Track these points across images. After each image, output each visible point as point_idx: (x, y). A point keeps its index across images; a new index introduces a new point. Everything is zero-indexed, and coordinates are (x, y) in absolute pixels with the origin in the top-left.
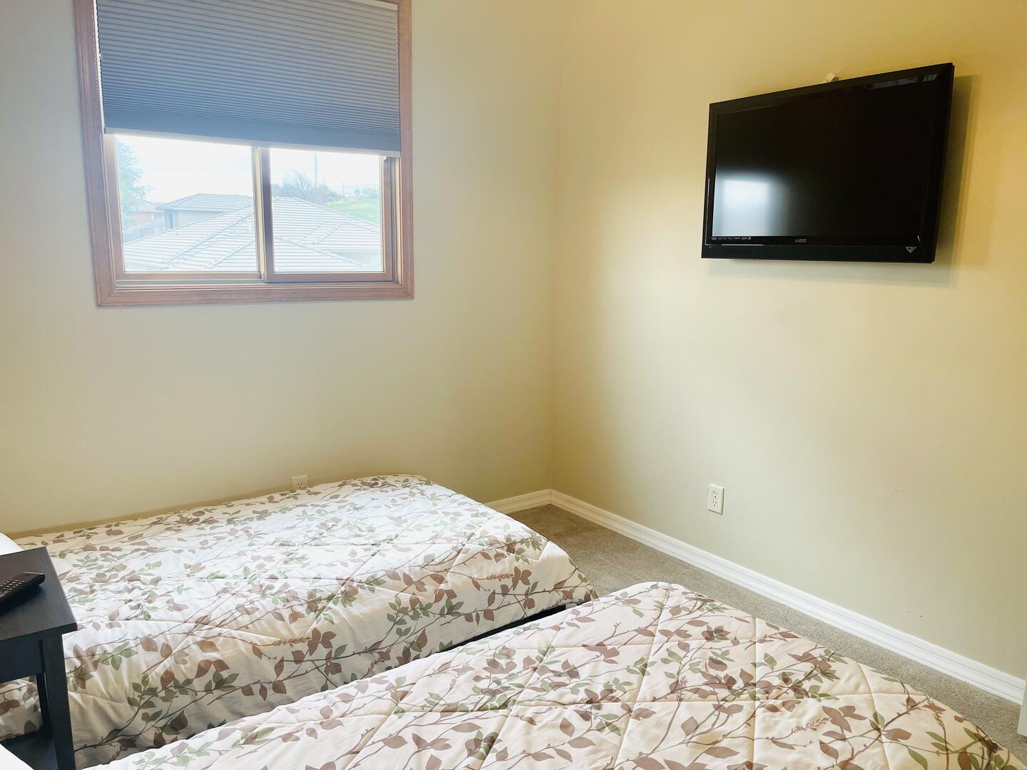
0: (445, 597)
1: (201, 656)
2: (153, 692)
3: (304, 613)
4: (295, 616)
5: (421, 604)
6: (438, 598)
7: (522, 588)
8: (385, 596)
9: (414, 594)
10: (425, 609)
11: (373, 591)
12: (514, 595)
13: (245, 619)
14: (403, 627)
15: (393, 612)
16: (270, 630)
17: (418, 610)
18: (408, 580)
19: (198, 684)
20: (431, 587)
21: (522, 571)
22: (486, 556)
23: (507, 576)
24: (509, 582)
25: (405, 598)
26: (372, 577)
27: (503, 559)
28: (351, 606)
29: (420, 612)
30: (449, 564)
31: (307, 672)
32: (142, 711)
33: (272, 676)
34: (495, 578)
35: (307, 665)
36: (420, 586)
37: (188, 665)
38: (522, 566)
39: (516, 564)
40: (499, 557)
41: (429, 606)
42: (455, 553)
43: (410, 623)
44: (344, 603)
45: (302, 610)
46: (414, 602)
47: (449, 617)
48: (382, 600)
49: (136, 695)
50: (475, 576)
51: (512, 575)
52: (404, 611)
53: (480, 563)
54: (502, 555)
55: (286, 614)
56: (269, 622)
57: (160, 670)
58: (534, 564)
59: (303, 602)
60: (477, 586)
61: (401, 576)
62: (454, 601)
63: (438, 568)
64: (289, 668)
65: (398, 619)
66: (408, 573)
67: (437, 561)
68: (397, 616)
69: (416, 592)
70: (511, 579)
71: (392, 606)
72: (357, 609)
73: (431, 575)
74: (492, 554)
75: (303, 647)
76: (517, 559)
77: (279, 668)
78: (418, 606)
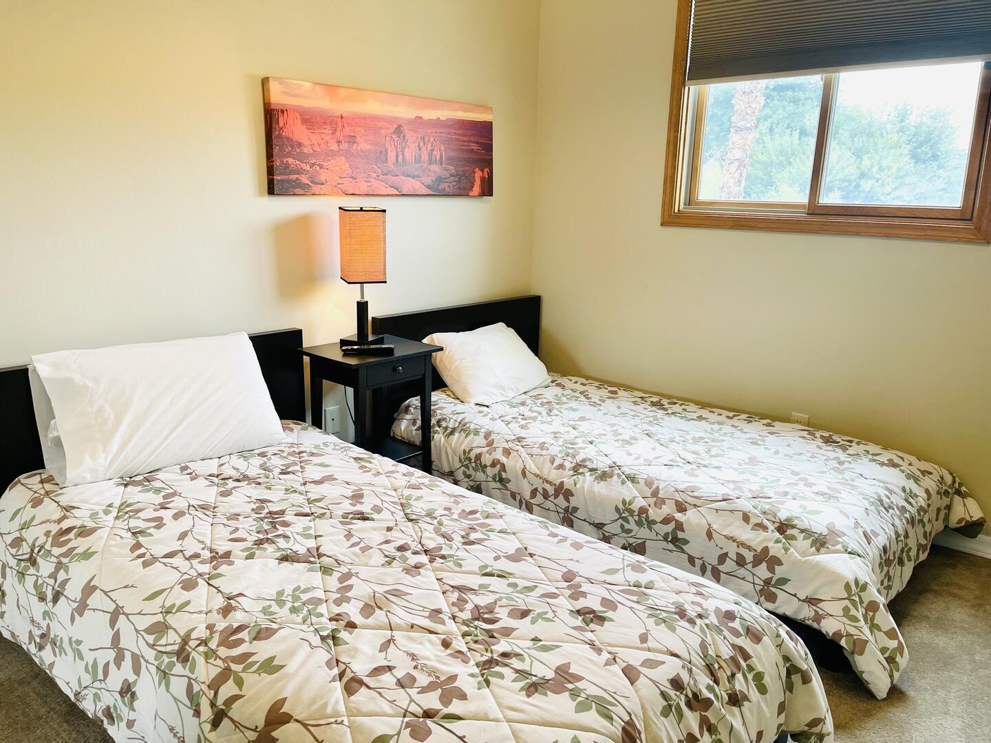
0: (672, 525)
1: (499, 455)
2: (470, 459)
3: (567, 468)
4: (561, 467)
5: (647, 516)
6: (666, 521)
7: (762, 571)
8: (629, 492)
9: (649, 505)
10: (651, 523)
11: (623, 483)
12: (753, 574)
13: (536, 451)
14: (627, 526)
15: (621, 507)
16: (540, 466)
17: (644, 520)
18: (655, 494)
19: (489, 470)
20: (668, 509)
21: (771, 554)
22: (746, 518)
23: (749, 548)
24: (749, 556)
25: (640, 503)
26: (635, 474)
27: (761, 531)
28: (598, 483)
29: (645, 522)
30: (703, 502)
31: (549, 509)
32: (463, 468)
33: (527, 495)
34: (734, 541)
35: (548, 504)
36: (660, 502)
37: (490, 457)
38: (776, 550)
39: (770, 545)
40: (760, 526)
41: (654, 522)
42: (721, 498)
43: (632, 525)
44: (596, 478)
45: (568, 465)
46: (643, 510)
47: (671, 546)
48: (621, 493)
49: (462, 457)
50: (715, 527)
51: (755, 550)
52: (631, 512)
53: (732, 520)
54: (765, 528)
55: (557, 462)
56: (544, 460)
57: (478, 451)
58: (793, 558)
59: (575, 461)
60: (709, 535)
61: (654, 487)
62: (680, 535)
63: (689, 500)
64: (539, 498)
65: (623, 515)
66: (660, 487)
67: (695, 494)
68: (624, 511)
69: (652, 505)
70: (752, 553)
71: (624, 502)
72: (601, 488)
73: (676, 501)
74: (753, 520)
75: (551, 490)
76: (778, 541)
77: (534, 493)
78: (644, 515)
